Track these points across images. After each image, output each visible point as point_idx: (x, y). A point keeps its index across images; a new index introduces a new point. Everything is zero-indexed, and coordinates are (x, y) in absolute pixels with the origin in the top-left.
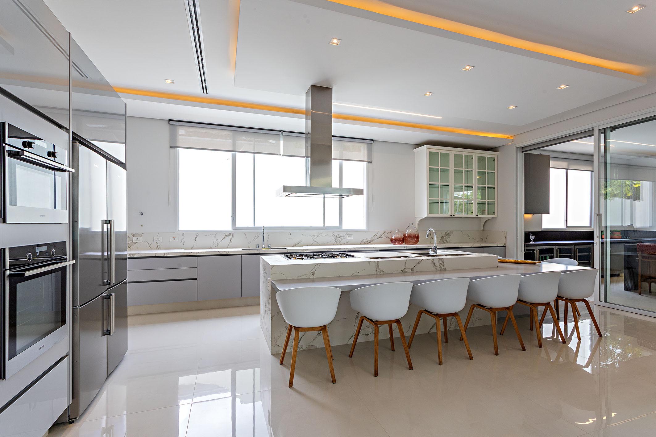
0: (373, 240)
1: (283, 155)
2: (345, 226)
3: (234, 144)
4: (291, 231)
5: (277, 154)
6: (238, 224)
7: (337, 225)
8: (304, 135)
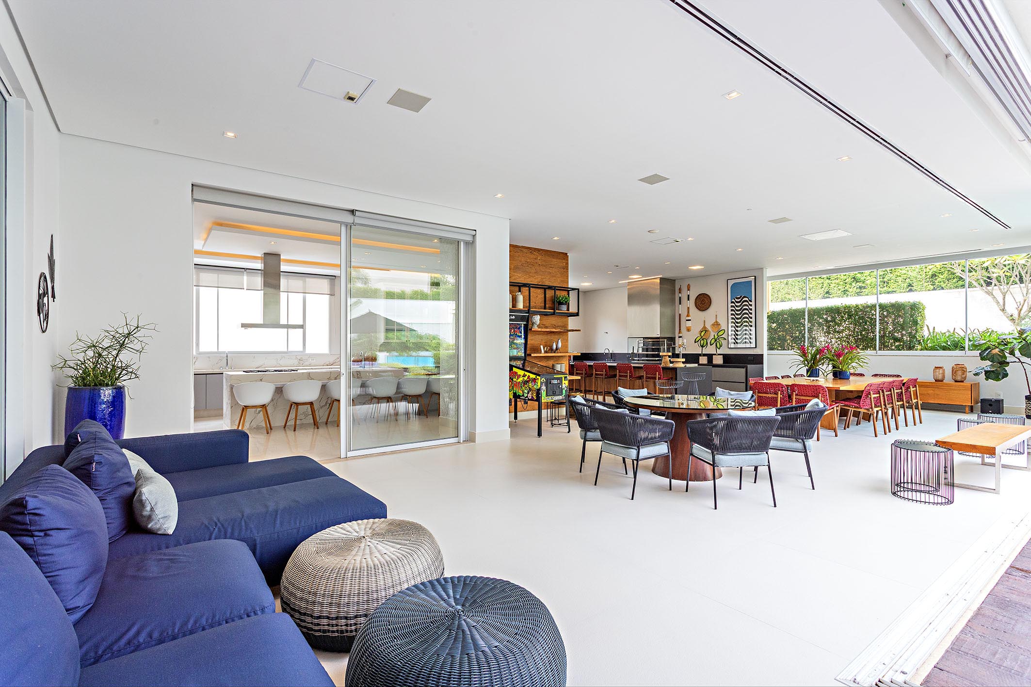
0: (335, 362)
1: (247, 289)
2: (308, 351)
3: (198, 279)
4: (254, 355)
5: (241, 289)
6: (201, 350)
7: (301, 349)
8: (260, 272)
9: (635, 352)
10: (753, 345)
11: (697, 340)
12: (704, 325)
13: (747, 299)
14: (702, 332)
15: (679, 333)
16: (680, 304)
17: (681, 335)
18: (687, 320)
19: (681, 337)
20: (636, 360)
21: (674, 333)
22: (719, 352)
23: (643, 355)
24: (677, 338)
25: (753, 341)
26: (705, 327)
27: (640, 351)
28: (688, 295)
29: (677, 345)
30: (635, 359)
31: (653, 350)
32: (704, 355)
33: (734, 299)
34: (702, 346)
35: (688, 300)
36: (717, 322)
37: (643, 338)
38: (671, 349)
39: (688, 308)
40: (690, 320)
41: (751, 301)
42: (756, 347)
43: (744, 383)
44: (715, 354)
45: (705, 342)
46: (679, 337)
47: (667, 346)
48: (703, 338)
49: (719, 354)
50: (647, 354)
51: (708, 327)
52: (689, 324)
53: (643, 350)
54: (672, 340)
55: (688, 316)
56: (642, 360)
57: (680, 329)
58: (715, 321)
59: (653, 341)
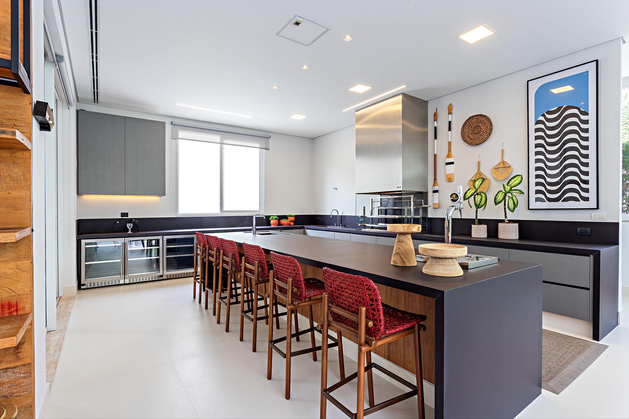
9: (368, 215)
10: (592, 203)
11: (468, 195)
12: (479, 169)
13: (576, 111)
14: (475, 181)
15: (434, 185)
16: (436, 138)
17: (436, 188)
18: (447, 164)
19: (436, 191)
20: (369, 227)
21: (426, 186)
22: (511, 216)
23: (379, 220)
24: (430, 194)
25: (592, 195)
26: (479, 173)
27: (376, 215)
28: (450, 122)
29: (430, 203)
30: (367, 225)
31: (395, 212)
32: (481, 222)
33: (544, 115)
34: (478, 207)
35: (450, 130)
36: (504, 162)
37: (380, 193)
38: (421, 210)
39: (450, 143)
40: (452, 163)
41: (586, 113)
42: (598, 208)
43: (588, 289)
44: (503, 221)
45: (484, 199)
46: (435, 192)
47: (415, 205)
48: (479, 191)
49: (510, 221)
50: (386, 219)
51: (486, 172)
52: (450, 169)
53: (380, 212)
54: (422, 196)
55: (449, 156)
56: (379, 228)
57: (435, 179)
58: (499, 160)
59: (395, 199)
